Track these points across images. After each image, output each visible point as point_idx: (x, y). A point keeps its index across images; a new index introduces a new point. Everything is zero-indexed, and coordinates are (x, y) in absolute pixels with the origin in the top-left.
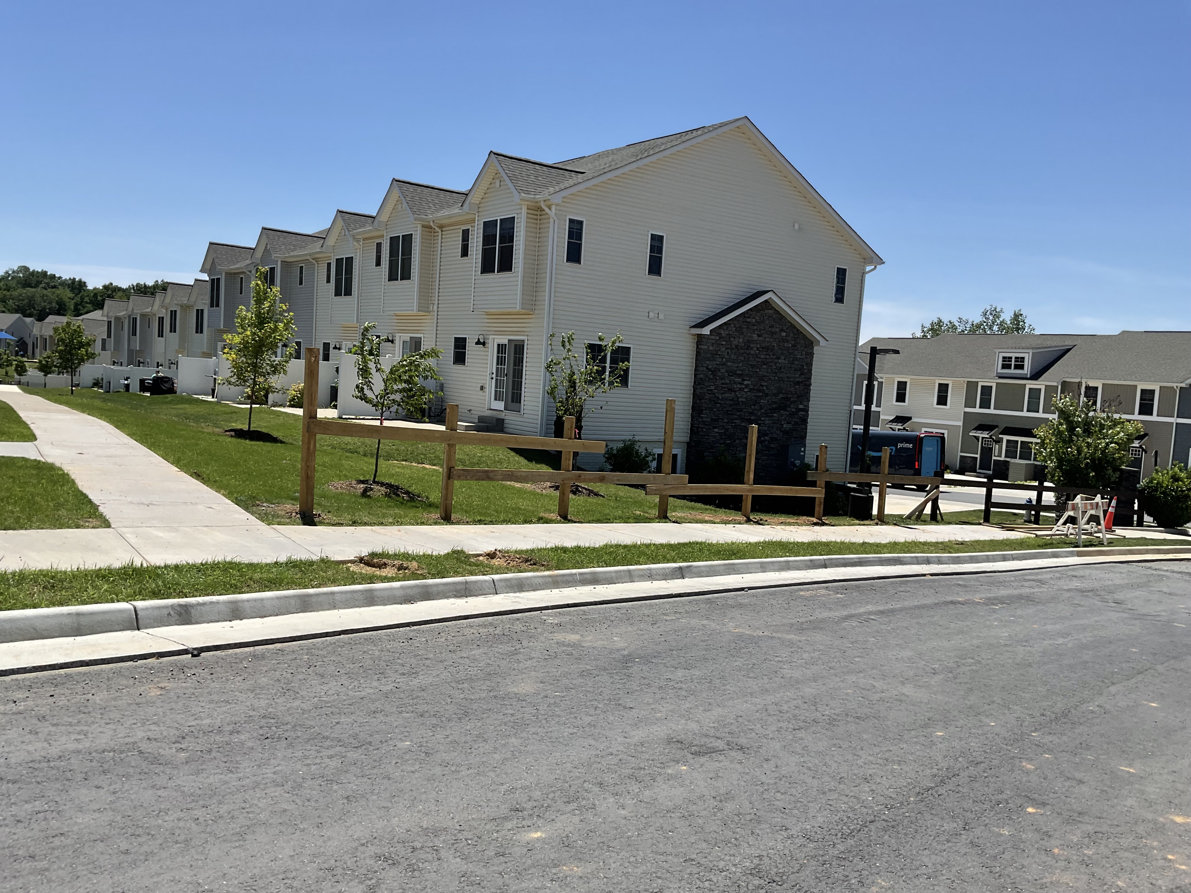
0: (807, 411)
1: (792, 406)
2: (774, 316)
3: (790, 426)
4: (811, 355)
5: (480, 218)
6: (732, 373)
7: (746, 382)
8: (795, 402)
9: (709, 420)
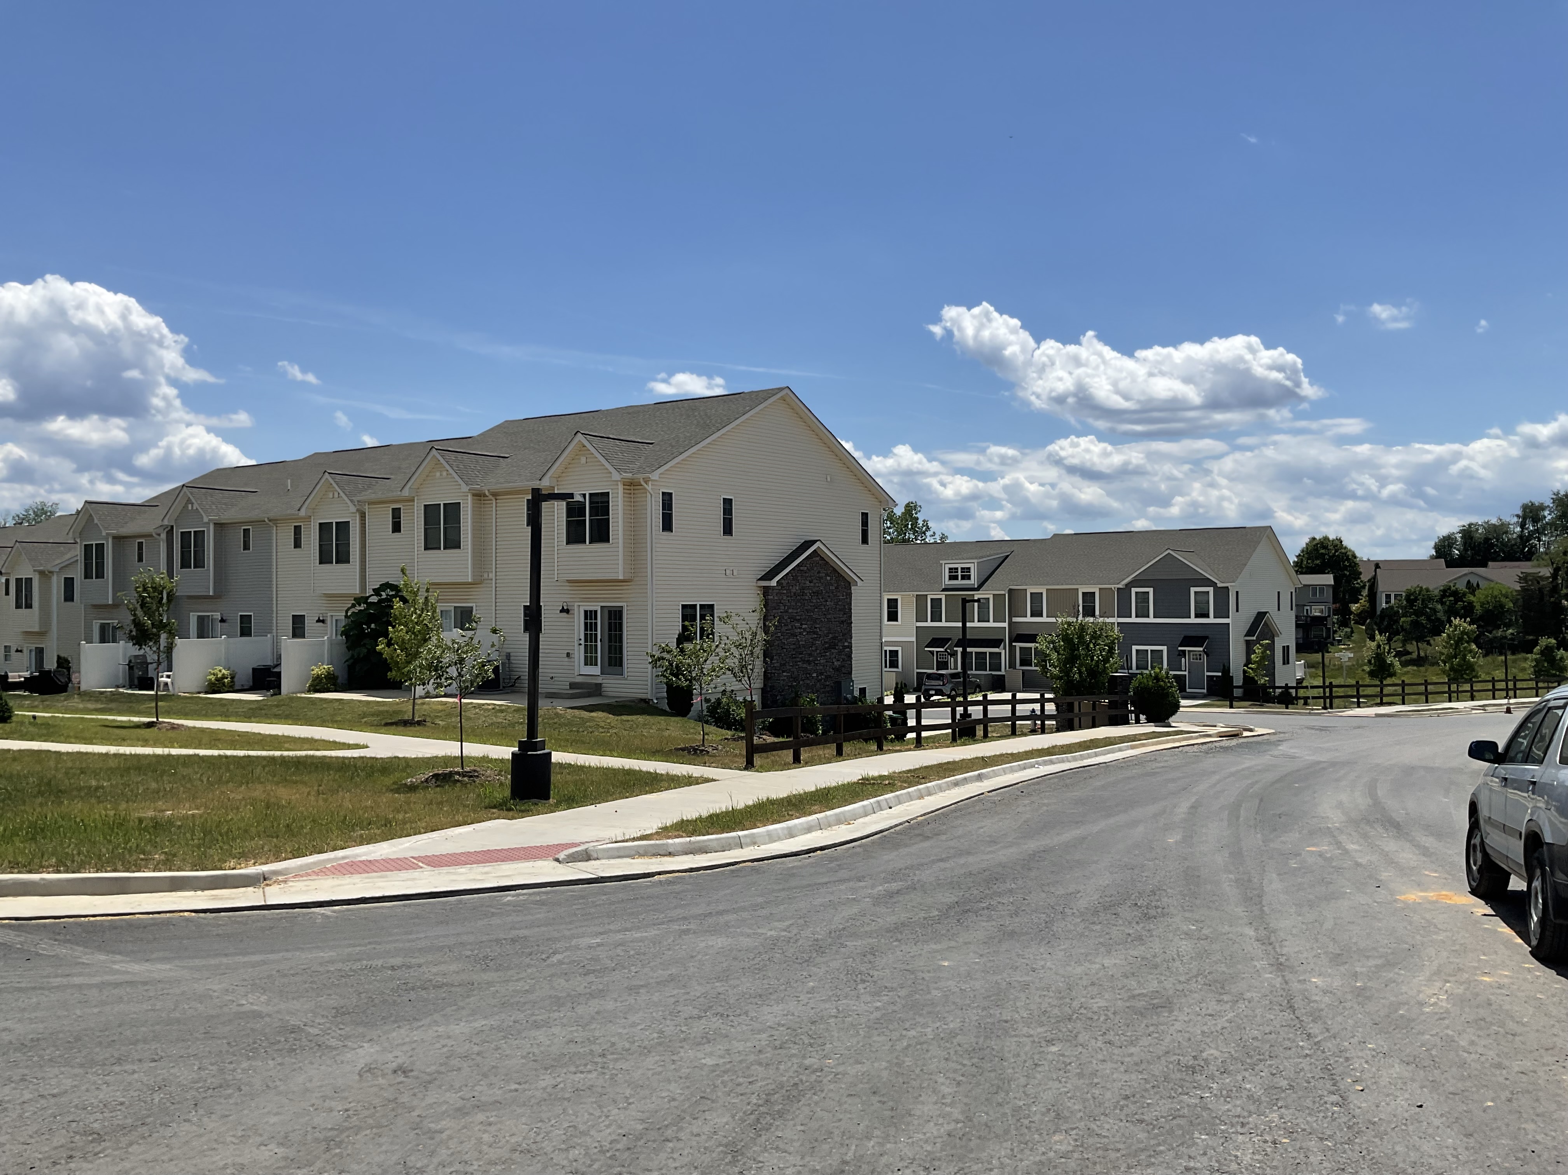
0: (850, 647)
1: (840, 644)
2: (820, 562)
3: (839, 663)
4: (850, 595)
5: (560, 491)
6: (793, 619)
7: (804, 626)
8: (841, 640)
9: (778, 665)
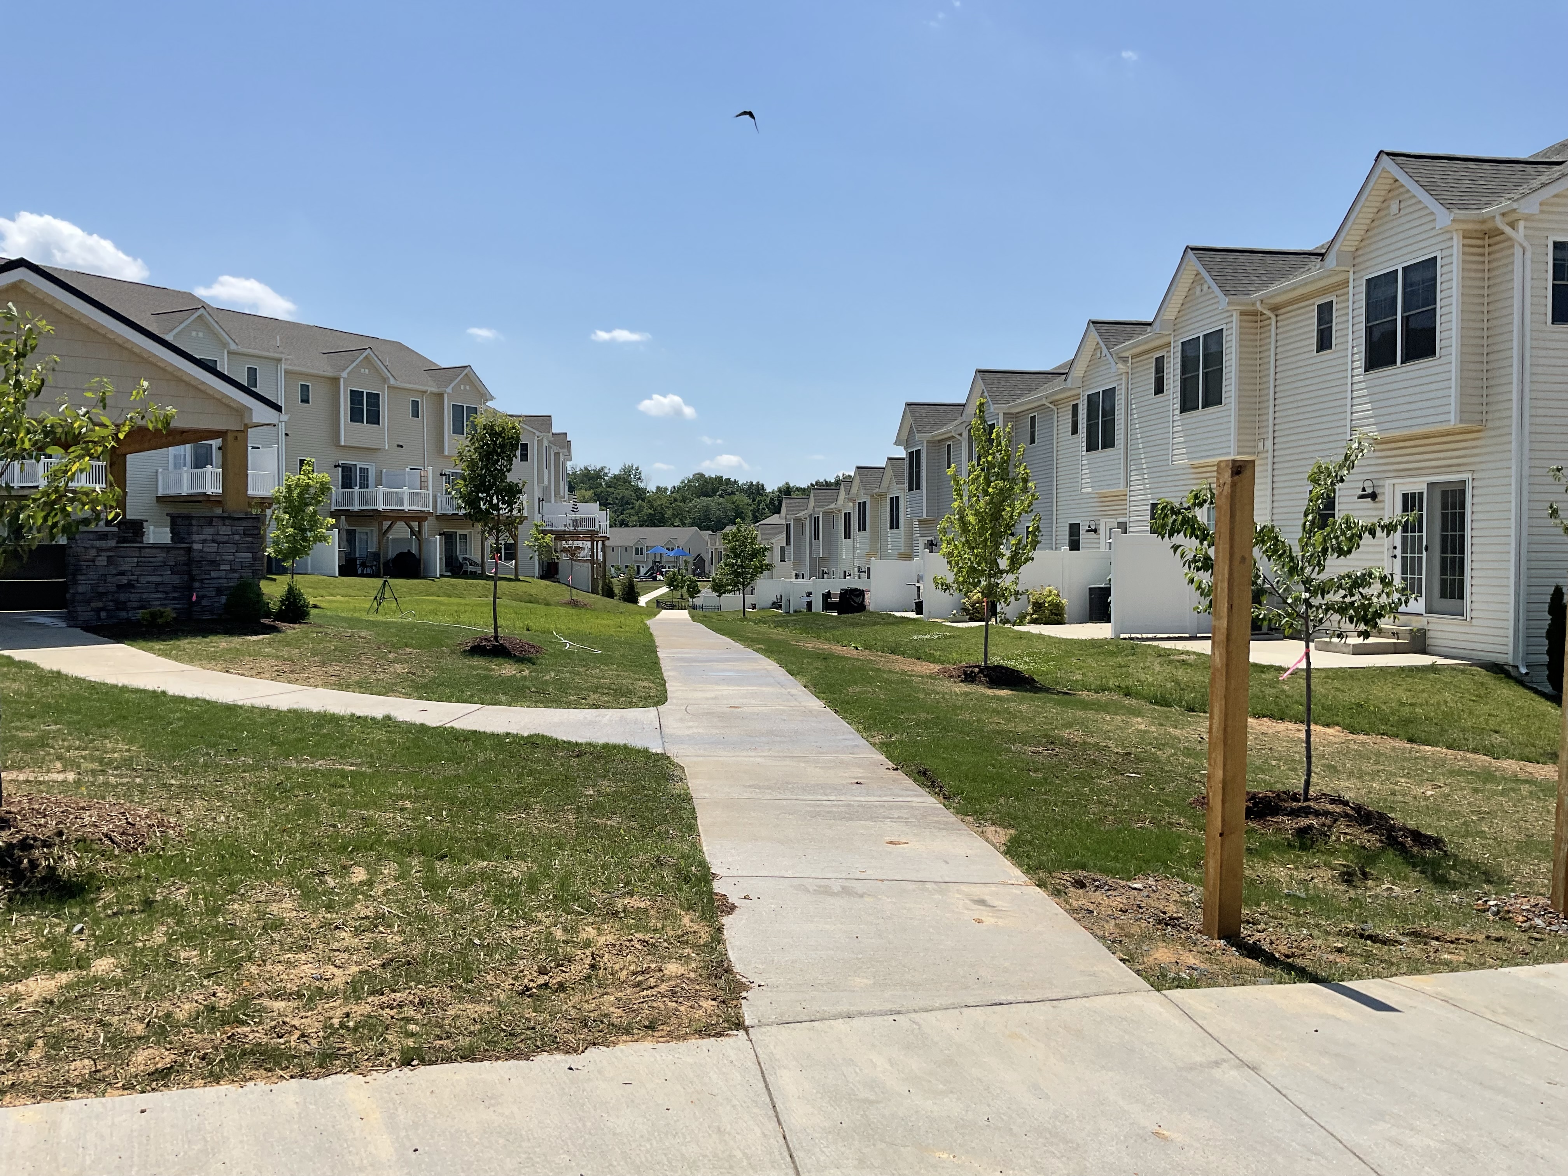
5: (1357, 276)
